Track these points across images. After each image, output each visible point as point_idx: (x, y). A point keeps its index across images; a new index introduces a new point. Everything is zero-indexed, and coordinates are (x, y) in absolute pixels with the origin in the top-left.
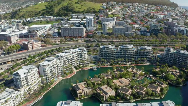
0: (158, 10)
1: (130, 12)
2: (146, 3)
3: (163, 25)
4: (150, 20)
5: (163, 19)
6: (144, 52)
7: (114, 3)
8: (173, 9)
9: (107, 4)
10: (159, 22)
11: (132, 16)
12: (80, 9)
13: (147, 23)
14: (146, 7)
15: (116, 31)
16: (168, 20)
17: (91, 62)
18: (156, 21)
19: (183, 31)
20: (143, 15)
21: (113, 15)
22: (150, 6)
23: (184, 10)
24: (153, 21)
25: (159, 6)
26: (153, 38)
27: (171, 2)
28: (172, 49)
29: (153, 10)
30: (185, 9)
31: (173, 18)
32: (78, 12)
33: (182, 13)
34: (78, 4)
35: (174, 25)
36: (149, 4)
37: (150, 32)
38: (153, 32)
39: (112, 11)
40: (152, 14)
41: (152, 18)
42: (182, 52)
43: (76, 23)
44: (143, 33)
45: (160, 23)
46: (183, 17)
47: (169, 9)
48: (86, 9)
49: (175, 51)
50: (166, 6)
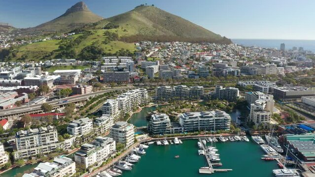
0: (205, 50)
1: (170, 54)
2: (188, 42)
3: (211, 68)
4: (196, 62)
5: (211, 61)
6: (197, 91)
7: (149, 42)
8: (224, 48)
9: (141, 43)
10: (207, 64)
11: (174, 59)
12: (110, 50)
13: (193, 66)
14: (188, 46)
15: (164, 75)
16: (218, 62)
17: (151, 102)
18: (203, 63)
19: (233, 72)
20: (187, 57)
21: (152, 59)
22: (194, 45)
23: (240, 47)
24: (200, 64)
25: (205, 45)
26: (203, 80)
27: (222, 36)
28: (221, 87)
29: (198, 51)
30: (242, 46)
31: (224, 59)
32: (110, 55)
33: (236, 51)
34: (106, 44)
35: (224, 67)
36: (193, 42)
37: (198, 75)
38: (201, 75)
39: (149, 53)
40: (197, 56)
41: (197, 60)
42: (231, 88)
43: (112, 68)
44: (192, 76)
45: (208, 66)
46: (236, 57)
47: (219, 47)
48: (118, 50)
49: (224, 89)
50: (214, 44)
